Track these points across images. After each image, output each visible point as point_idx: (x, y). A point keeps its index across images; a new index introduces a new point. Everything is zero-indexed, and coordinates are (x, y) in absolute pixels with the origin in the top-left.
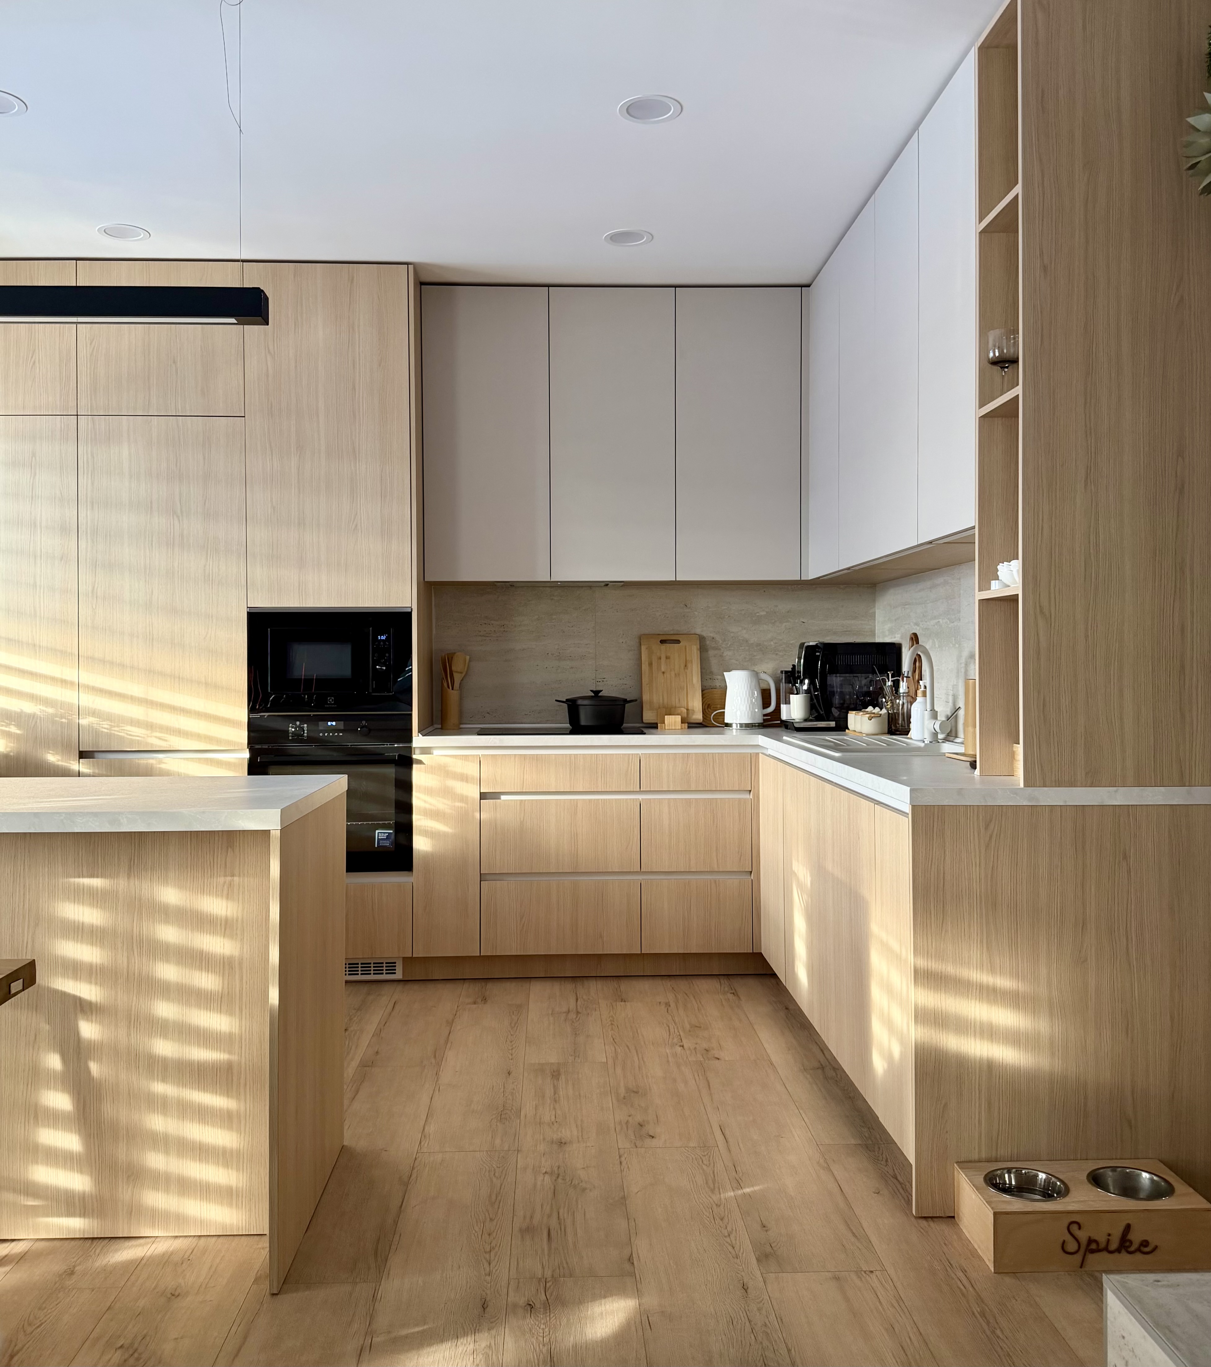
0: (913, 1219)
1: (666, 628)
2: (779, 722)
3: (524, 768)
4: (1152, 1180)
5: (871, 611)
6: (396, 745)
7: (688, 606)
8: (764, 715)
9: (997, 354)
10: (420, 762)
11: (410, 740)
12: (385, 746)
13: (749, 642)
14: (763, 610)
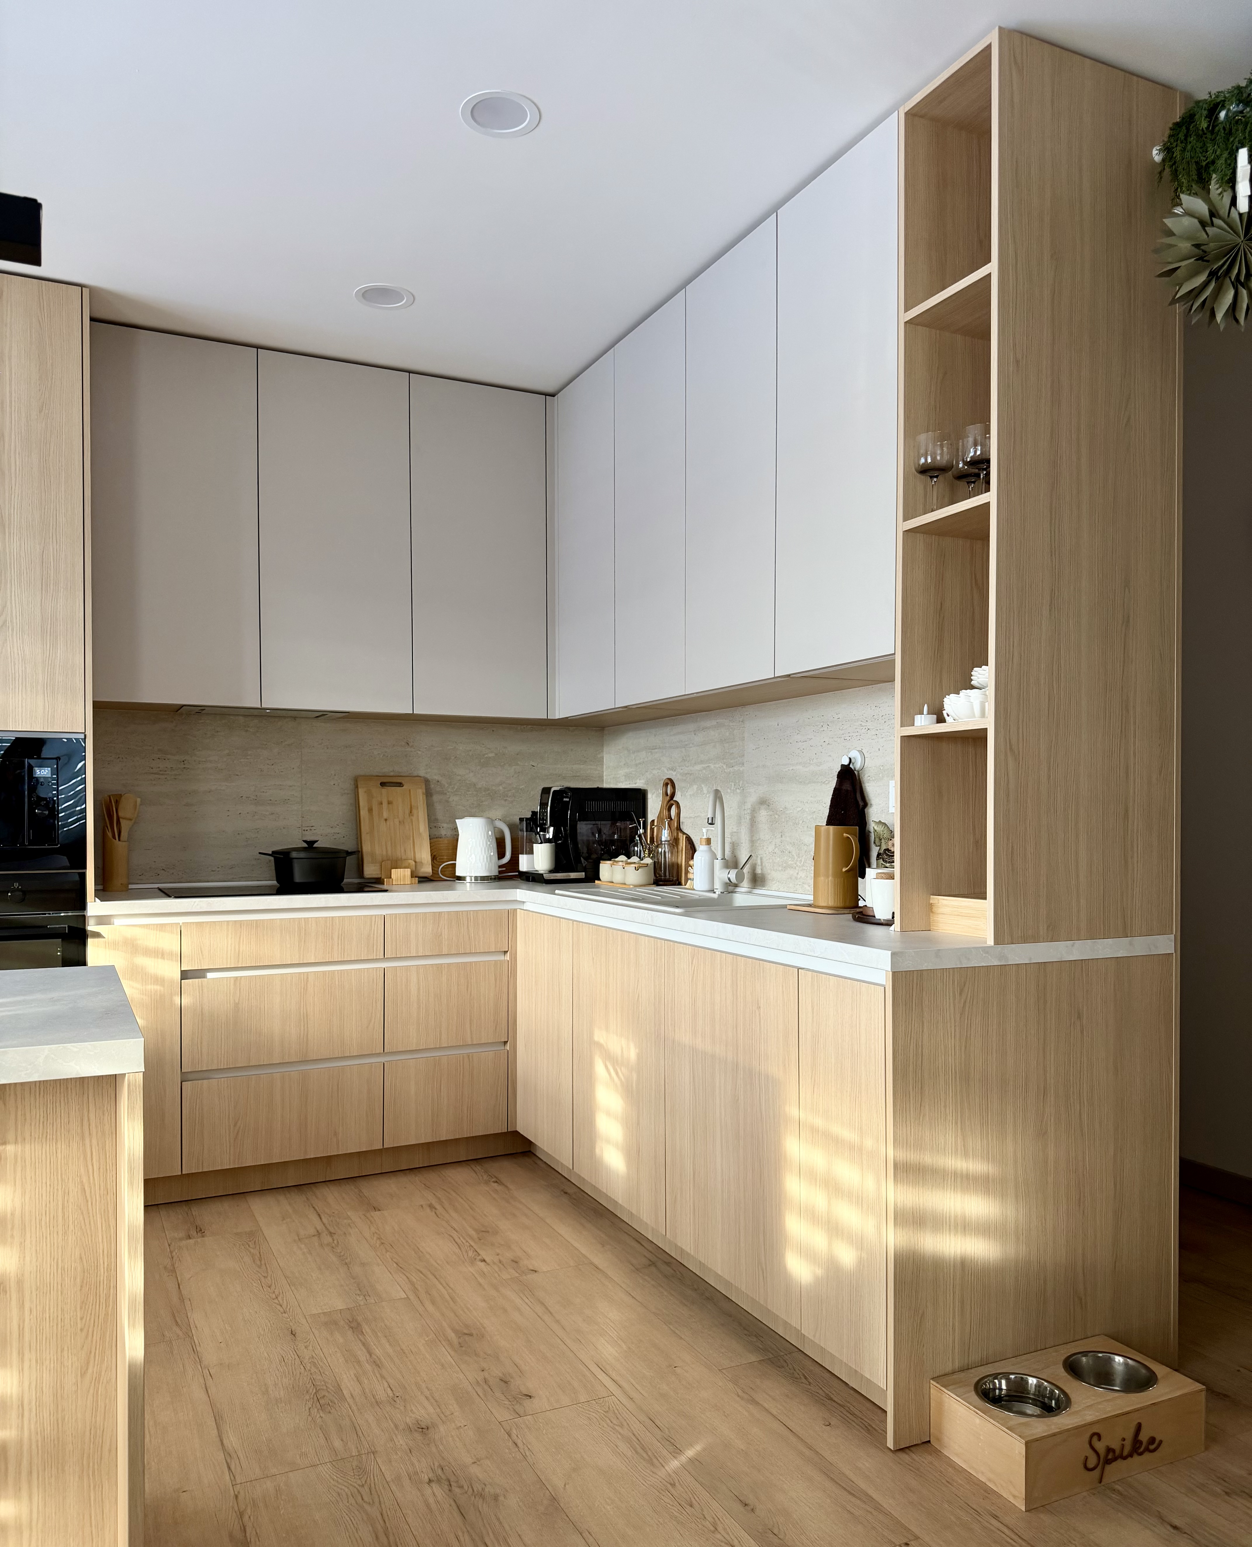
0: (891, 1454)
1: (387, 769)
2: (517, 873)
3: (240, 938)
4: (1126, 1365)
5: (599, 756)
6: (62, 914)
7: (411, 744)
8: (500, 867)
9: (929, 460)
10: (97, 935)
11: (83, 906)
12: (47, 915)
13: (477, 787)
14: (492, 752)
